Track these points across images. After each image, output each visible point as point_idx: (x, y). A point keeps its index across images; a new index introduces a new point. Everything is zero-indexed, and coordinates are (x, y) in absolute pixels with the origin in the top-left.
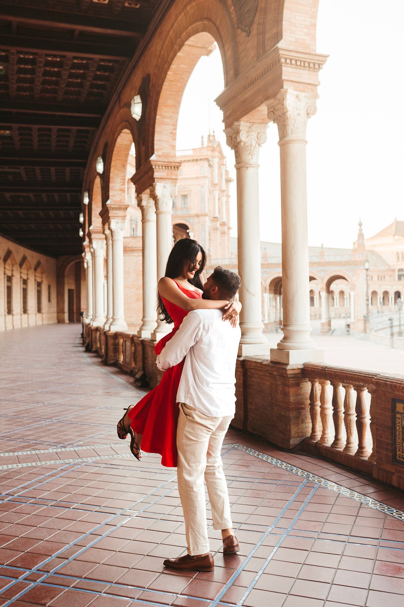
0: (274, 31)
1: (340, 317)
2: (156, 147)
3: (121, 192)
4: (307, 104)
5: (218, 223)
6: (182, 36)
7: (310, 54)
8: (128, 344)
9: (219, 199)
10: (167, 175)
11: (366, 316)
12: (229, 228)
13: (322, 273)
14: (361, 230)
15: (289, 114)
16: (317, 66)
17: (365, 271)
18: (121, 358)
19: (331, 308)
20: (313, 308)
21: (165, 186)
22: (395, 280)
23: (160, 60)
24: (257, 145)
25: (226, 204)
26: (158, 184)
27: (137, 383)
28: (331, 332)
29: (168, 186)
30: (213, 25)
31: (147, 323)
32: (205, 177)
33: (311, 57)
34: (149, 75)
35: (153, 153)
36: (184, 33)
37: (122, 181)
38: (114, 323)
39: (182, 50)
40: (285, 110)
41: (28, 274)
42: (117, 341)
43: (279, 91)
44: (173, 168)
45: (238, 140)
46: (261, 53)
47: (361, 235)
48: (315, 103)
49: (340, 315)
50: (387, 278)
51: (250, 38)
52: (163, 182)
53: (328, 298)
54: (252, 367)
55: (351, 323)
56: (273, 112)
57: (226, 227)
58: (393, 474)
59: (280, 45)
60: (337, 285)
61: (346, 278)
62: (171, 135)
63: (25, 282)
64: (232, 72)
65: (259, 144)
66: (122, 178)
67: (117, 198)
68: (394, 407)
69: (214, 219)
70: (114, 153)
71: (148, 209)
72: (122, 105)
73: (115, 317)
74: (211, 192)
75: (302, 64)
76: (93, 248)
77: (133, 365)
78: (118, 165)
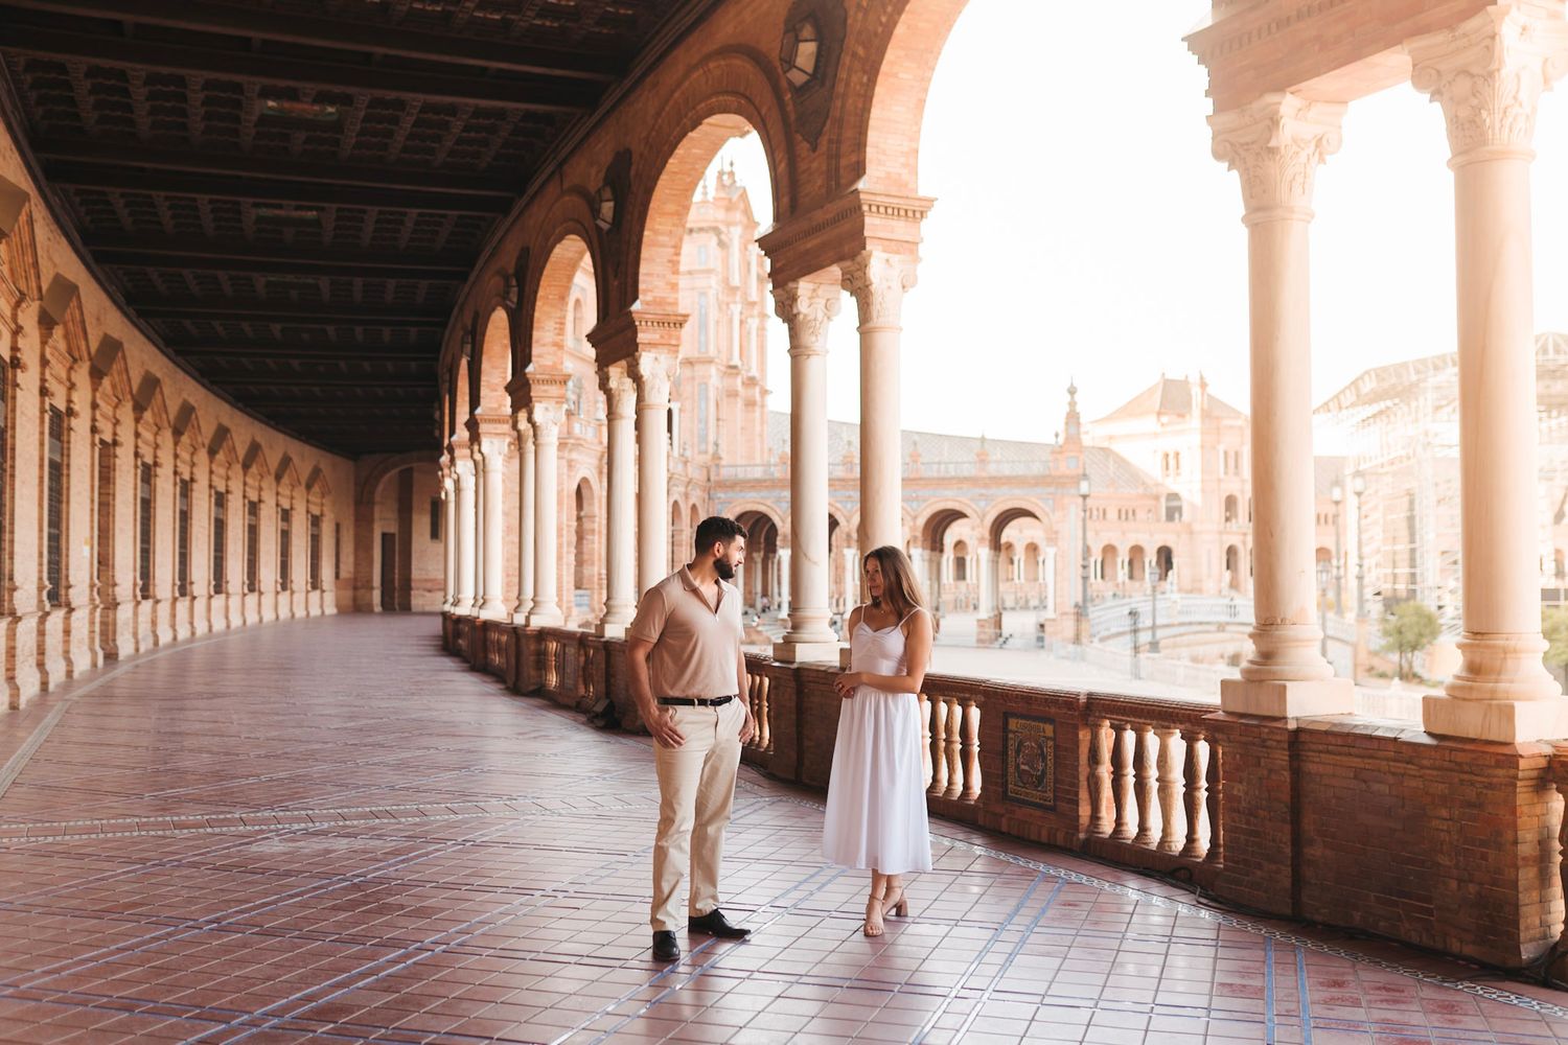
0: (854, 158)
1: (1026, 607)
2: (642, 286)
3: (555, 348)
4: (902, 271)
5: (739, 381)
6: (699, 108)
7: (907, 198)
8: (571, 651)
9: (741, 322)
10: (662, 337)
11: (1081, 604)
12: (764, 392)
13: (982, 504)
14: (1072, 404)
15: (873, 288)
16: (918, 215)
17: (1080, 500)
18: (553, 679)
19: (1002, 587)
20: (962, 585)
21: (656, 359)
22: (1158, 520)
23: (654, 133)
24: (826, 318)
25: (758, 335)
26: (644, 354)
27: (595, 721)
28: (1001, 640)
29: (662, 358)
30: (756, 113)
31: (614, 610)
32: (709, 271)
33: (907, 201)
34: (628, 152)
35: (636, 298)
36: (703, 105)
37: (558, 326)
38: (536, 610)
39: (697, 130)
40: (868, 283)
41: (292, 498)
42: (543, 647)
43: (859, 253)
44: (672, 325)
45: (795, 311)
46: (834, 186)
47: (1073, 417)
48: (915, 270)
49: (1027, 601)
50: (1141, 515)
51: (817, 153)
52: (653, 350)
53: (995, 563)
54: (811, 679)
55: (1046, 620)
56: (849, 279)
57: (757, 389)
58: (1002, 816)
59: (861, 185)
60: (1021, 531)
61: (1037, 514)
62: (670, 265)
63: (286, 516)
64: (785, 200)
65: (828, 318)
66: (558, 320)
67: (548, 361)
68: (1006, 724)
69: (730, 371)
70: (545, 273)
71: (619, 395)
72: (566, 185)
73: (538, 599)
74: (723, 307)
75: (896, 213)
76: (482, 454)
77: (582, 691)
78: (550, 297)
